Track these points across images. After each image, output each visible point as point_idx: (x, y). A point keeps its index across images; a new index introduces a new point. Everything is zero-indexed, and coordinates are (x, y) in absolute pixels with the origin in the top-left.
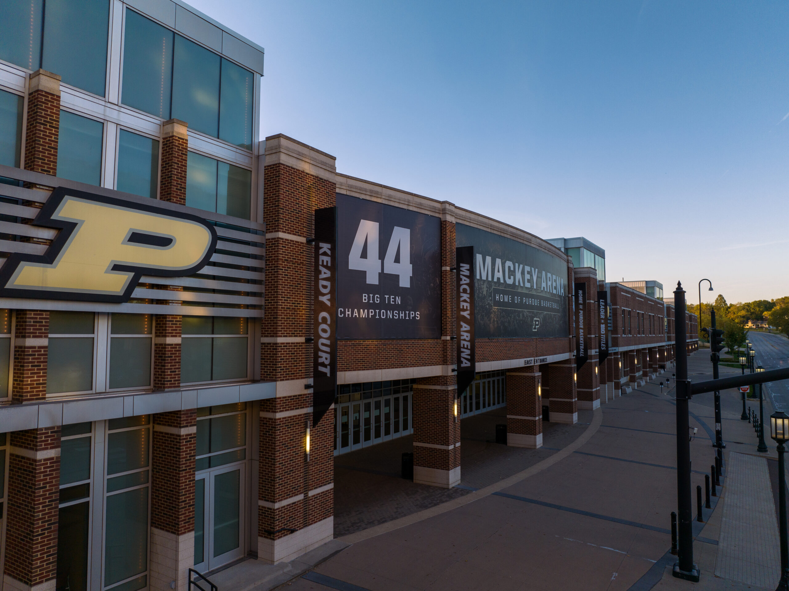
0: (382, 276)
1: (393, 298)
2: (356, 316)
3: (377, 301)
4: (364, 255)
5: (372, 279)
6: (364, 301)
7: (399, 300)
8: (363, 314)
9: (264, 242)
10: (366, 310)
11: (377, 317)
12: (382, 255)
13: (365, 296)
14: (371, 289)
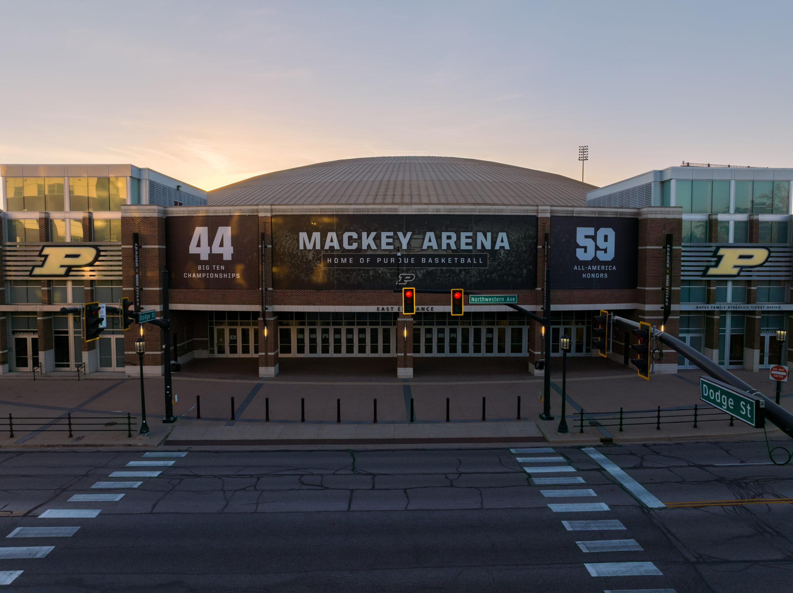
0: (211, 255)
1: (218, 267)
2: (194, 277)
3: (208, 268)
4: (199, 245)
5: (204, 257)
6: (199, 269)
7: (223, 268)
8: (199, 276)
9: (121, 249)
10: (200, 274)
11: (208, 277)
12: (210, 243)
13: (200, 267)
14: (204, 263)
